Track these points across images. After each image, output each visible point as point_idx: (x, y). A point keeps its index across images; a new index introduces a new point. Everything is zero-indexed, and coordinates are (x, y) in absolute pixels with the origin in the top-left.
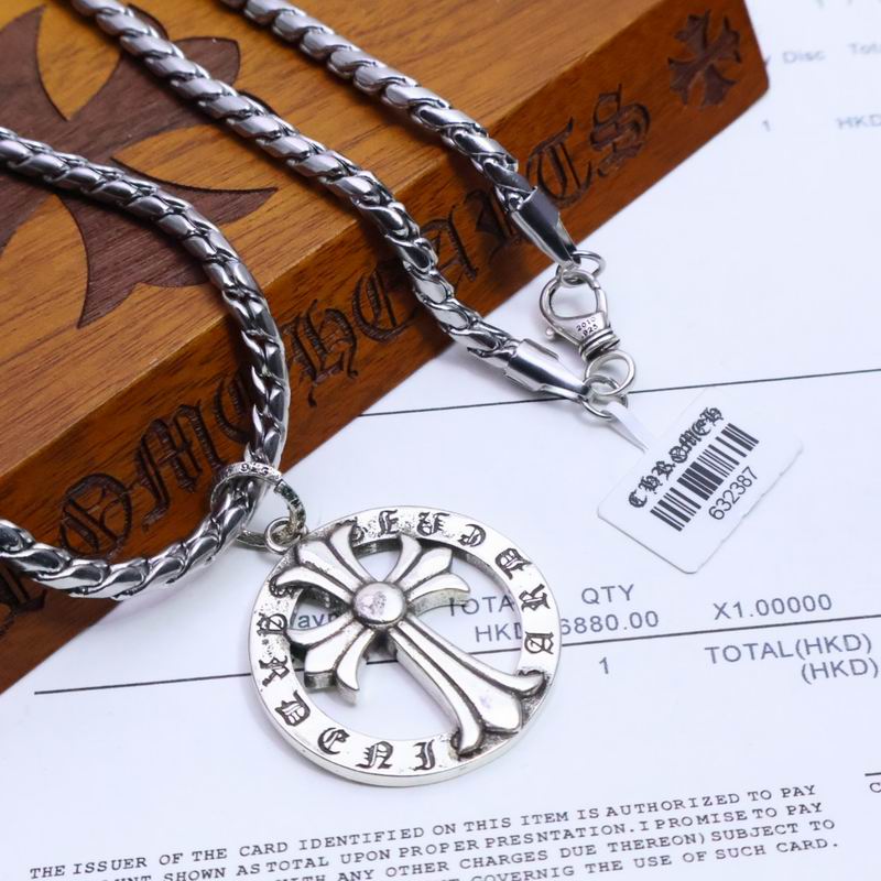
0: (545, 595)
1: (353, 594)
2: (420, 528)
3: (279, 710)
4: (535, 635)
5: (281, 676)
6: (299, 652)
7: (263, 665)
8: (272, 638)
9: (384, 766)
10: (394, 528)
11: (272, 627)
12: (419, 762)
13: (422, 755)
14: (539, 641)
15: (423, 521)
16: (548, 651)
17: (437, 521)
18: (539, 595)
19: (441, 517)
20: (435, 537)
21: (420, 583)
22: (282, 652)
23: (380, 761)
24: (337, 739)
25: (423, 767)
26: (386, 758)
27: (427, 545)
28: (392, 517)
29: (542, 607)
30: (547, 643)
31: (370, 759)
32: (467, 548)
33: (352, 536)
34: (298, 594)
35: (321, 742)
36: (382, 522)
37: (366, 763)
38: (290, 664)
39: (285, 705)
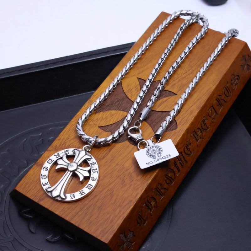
0: (83, 195)
1: (75, 162)
2: (93, 169)
3: (50, 159)
4: (74, 195)
5: (57, 157)
6: (61, 158)
7: (58, 154)
8: (64, 153)
9: (42, 178)
10: (92, 165)
11: (66, 153)
13: (45, 183)
14: (73, 196)
15: (95, 169)
16: (71, 198)
17: (96, 172)
18: (83, 193)
19: (97, 172)
20: (92, 173)
21: (80, 172)
22: (61, 156)
23: (43, 177)
24: (46, 170)
25: (43, 184)
26: (44, 178)
27: (90, 172)
28: (95, 164)
29: (81, 195)
30: (73, 198)
31: (43, 175)
32: (91, 179)
33: (89, 159)
34: (74, 154)
35: (45, 167)
36: (93, 163)
37: (42, 175)
38: (59, 158)
39: (51, 160)
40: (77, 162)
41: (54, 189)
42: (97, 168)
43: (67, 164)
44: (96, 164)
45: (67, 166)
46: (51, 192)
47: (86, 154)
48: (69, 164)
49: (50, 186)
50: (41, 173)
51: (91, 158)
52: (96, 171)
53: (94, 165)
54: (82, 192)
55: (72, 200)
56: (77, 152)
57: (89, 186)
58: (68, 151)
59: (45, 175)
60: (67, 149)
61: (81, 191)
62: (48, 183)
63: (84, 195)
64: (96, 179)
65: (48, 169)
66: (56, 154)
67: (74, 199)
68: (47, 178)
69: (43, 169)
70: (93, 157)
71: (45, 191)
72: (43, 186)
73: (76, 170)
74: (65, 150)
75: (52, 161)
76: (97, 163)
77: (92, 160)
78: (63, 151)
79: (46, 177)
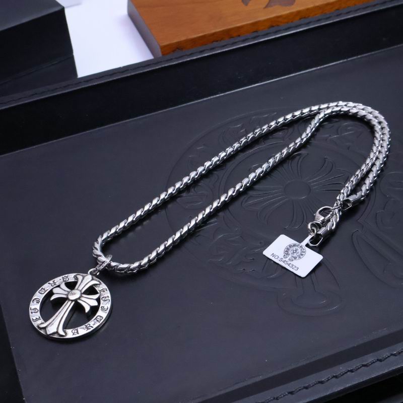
1: (77, 289)
2: (103, 297)
3: (42, 288)
5: (51, 286)
6: (59, 286)
7: (53, 281)
8: (62, 280)
10: (102, 292)
11: (65, 279)
12: (34, 318)
13: (36, 319)
14: (76, 331)
18: (90, 328)
19: (108, 300)
20: (102, 301)
21: (85, 302)
22: (57, 284)
23: (33, 311)
24: (37, 302)
25: (33, 320)
27: (98, 300)
29: (87, 329)
32: (100, 309)
33: (97, 284)
34: (76, 281)
35: (35, 299)
36: (103, 289)
37: (32, 309)
38: (55, 286)
39: (44, 289)
40: (80, 288)
41: (48, 325)
42: (109, 295)
43: (66, 293)
44: (106, 290)
45: (67, 295)
46: (45, 328)
47: (93, 279)
48: (69, 292)
49: (43, 321)
50: (30, 307)
51: (100, 284)
52: (107, 298)
53: (104, 291)
54: (88, 325)
55: (74, 336)
56: (80, 278)
57: (98, 317)
58: (67, 277)
59: (36, 309)
60: (66, 275)
61: (86, 324)
62: (41, 318)
63: (92, 329)
64: (107, 309)
65: (40, 301)
66: (51, 282)
67: (77, 335)
68: (39, 312)
69: (33, 301)
70: (102, 283)
71: (37, 328)
72: (33, 323)
73: (79, 298)
74: (64, 276)
75: (45, 291)
76: (108, 290)
77: (101, 286)
78: (61, 277)
79: (37, 311)
